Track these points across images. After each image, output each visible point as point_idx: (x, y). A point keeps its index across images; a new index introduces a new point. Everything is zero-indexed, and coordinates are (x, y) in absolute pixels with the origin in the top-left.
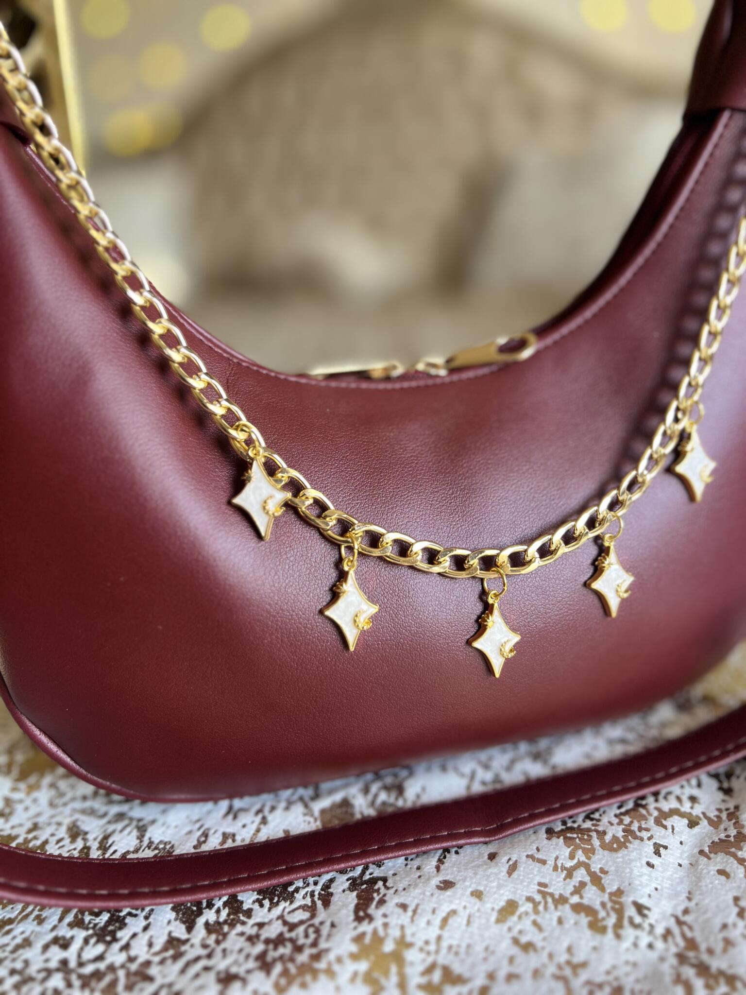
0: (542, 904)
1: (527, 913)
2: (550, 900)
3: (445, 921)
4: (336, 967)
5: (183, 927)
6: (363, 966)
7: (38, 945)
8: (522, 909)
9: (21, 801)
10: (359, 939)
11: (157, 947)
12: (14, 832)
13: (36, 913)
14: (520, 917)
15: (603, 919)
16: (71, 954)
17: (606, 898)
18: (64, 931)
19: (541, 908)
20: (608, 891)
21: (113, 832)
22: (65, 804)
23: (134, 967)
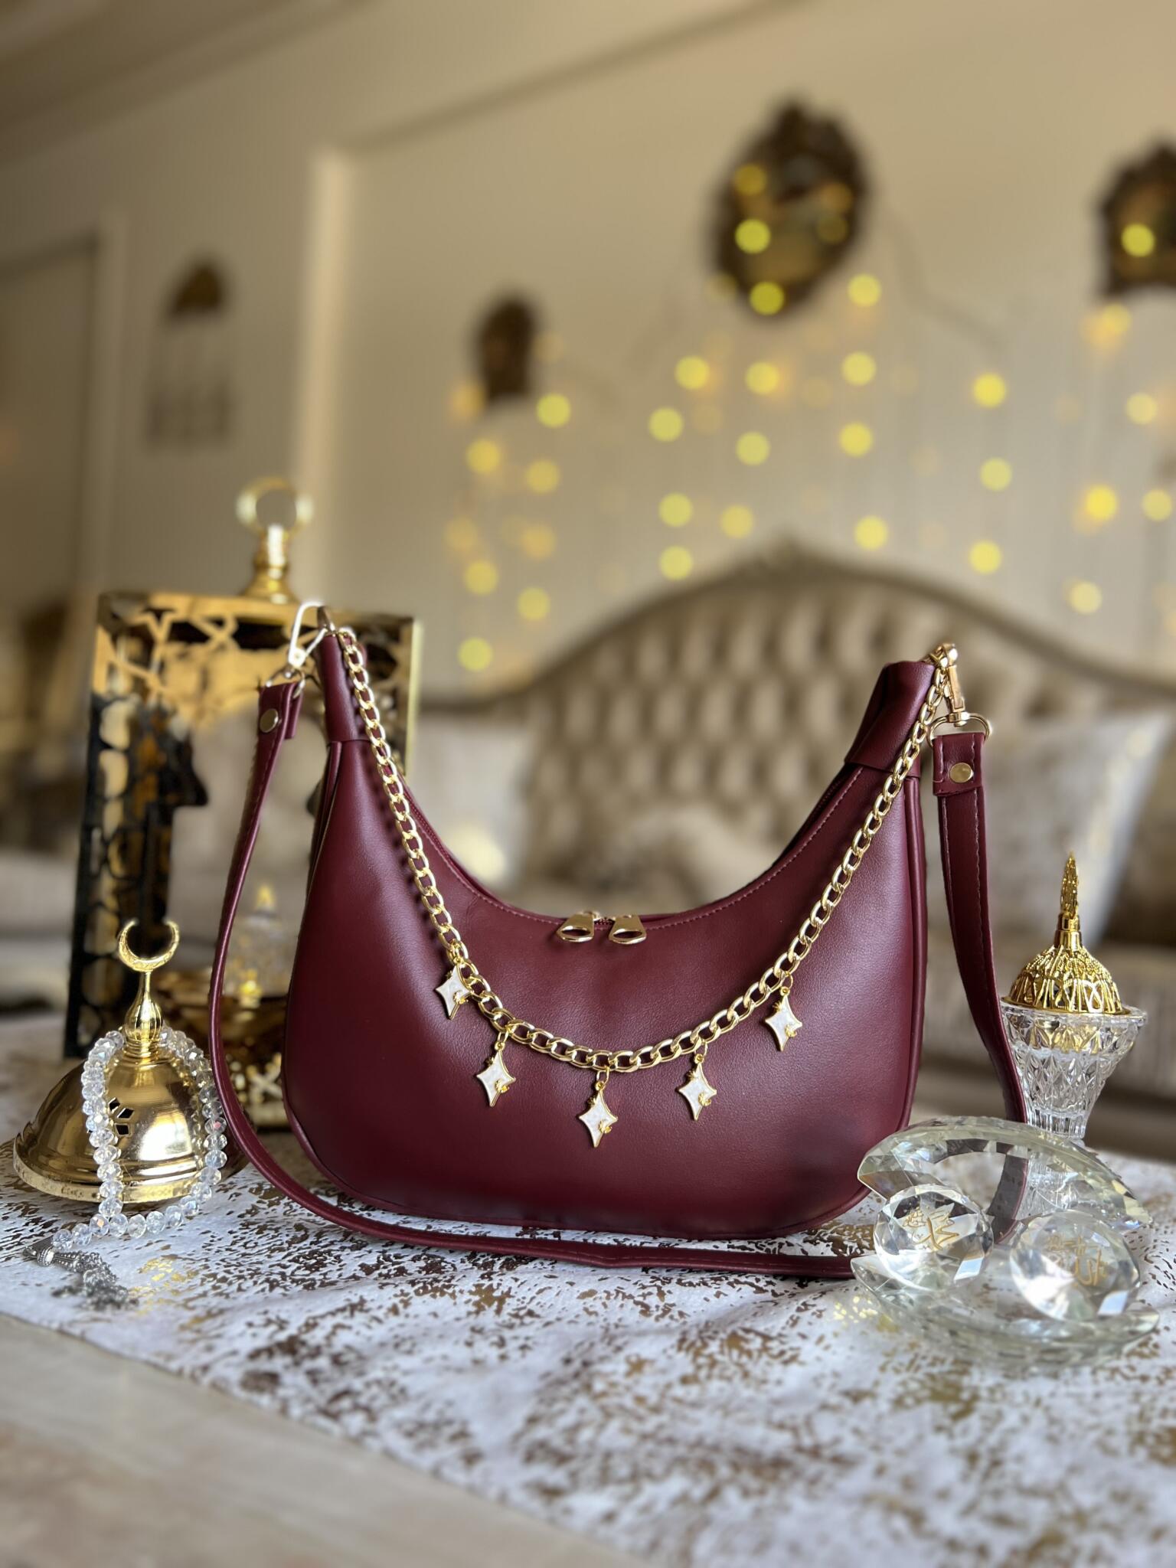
0: (614, 1296)
1: (601, 1298)
2: (620, 1295)
3: (540, 1291)
4: (457, 1294)
5: (364, 1273)
6: (477, 1298)
7: (268, 1265)
8: (598, 1295)
9: (264, 1209)
10: (478, 1286)
11: (344, 1277)
12: (257, 1221)
13: (268, 1253)
14: (595, 1299)
15: (653, 1311)
16: (288, 1272)
17: (662, 1305)
18: (285, 1262)
19: (612, 1297)
20: (666, 1302)
21: (327, 1231)
22: (295, 1215)
23: (326, 1281)
